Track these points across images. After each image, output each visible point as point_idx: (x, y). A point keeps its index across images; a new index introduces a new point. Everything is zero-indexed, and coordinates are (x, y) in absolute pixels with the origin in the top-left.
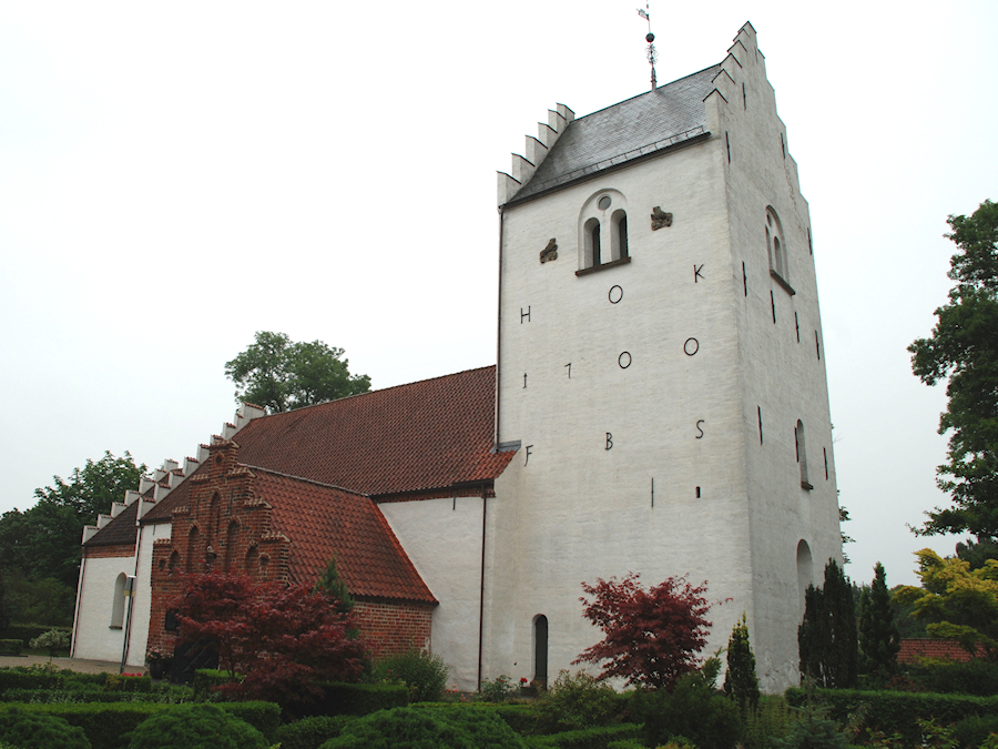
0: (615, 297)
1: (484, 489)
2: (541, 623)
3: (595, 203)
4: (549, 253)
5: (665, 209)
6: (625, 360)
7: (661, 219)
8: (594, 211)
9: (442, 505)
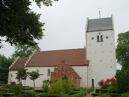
0: (102, 45)
1: (88, 65)
2: (93, 80)
3: (98, 34)
4: (93, 38)
5: (108, 36)
6: (103, 52)
7: (107, 37)
8: (98, 35)
9: (82, 67)
